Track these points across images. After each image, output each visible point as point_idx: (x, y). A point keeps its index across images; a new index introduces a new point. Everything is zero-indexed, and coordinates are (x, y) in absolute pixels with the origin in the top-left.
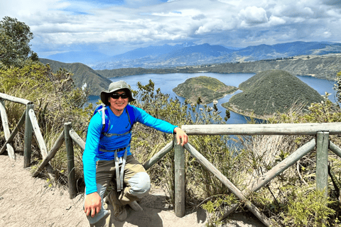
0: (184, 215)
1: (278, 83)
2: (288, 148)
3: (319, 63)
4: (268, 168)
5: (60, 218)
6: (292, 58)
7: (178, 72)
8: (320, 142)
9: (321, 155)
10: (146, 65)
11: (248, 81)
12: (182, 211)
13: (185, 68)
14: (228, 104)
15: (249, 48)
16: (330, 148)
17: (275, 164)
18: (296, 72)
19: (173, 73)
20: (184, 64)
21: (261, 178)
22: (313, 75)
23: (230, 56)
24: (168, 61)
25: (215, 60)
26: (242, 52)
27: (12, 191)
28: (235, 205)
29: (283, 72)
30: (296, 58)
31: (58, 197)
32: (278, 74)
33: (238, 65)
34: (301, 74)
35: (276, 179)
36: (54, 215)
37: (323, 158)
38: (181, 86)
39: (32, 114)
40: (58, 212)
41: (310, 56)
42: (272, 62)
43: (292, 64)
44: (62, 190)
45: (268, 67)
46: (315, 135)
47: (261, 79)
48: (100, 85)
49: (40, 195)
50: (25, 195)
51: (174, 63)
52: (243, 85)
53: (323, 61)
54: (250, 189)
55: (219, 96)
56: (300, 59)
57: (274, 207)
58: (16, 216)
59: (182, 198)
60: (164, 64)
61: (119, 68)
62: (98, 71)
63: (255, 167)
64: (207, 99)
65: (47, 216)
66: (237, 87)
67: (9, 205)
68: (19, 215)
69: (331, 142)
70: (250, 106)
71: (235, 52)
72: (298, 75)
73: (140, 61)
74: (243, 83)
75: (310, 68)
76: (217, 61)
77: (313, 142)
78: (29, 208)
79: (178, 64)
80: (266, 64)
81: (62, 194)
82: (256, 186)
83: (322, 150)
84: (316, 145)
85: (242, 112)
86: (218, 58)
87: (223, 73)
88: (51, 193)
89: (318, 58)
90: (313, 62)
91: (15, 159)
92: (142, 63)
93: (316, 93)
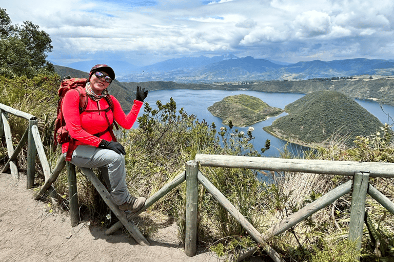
0: (195, 255)
1: (331, 106)
2: (324, 186)
3: (383, 85)
4: (294, 210)
5: (59, 247)
6: (351, 78)
7: (215, 89)
8: (358, 184)
9: (358, 199)
10: (178, 79)
11: (297, 102)
12: (192, 250)
13: (223, 84)
14: (271, 128)
15: (300, 64)
16: (369, 192)
17: (303, 206)
18: (354, 94)
19: (209, 89)
20: (222, 79)
21: (285, 220)
22: (375, 99)
23: (277, 72)
24: (204, 76)
25: (259, 76)
26: (292, 68)
27: (11, 213)
28: (252, 249)
29: (339, 94)
30: (356, 78)
31: (59, 224)
32: (332, 96)
33: (286, 83)
34: (360, 97)
35: (303, 223)
36: (52, 243)
37: (359, 204)
38: (217, 105)
39: (35, 131)
40: (58, 240)
41: (373, 77)
42: (326, 81)
43: (351, 85)
44: (64, 216)
45: (321, 88)
46: (352, 176)
47: (312, 101)
48: (126, 99)
49: (40, 220)
50: (24, 219)
51: (211, 78)
52: (289, 107)
53: (389, 83)
54: (271, 232)
55: (260, 118)
56: (360, 80)
57: (299, 253)
58: (13, 241)
59: (193, 236)
60: (199, 78)
61: (147, 81)
62: (124, 83)
63: (278, 208)
64: (247, 121)
65: (45, 244)
66: (283, 109)
67: (6, 228)
68: (16, 241)
69: (370, 185)
70: (296, 132)
71: (283, 68)
72: (357, 99)
73: (172, 74)
74: (290, 105)
75: (371, 91)
76: (261, 78)
77: (349, 184)
78: (28, 233)
79: (215, 79)
80: (318, 83)
81: (64, 221)
82: (278, 229)
83: (359, 194)
84: (352, 188)
85: (287, 138)
86: (263, 74)
87: (267, 92)
88: (52, 218)
89: (382, 79)
90: (376, 84)
91: (19, 179)
92: (174, 76)
93: (376, 120)
